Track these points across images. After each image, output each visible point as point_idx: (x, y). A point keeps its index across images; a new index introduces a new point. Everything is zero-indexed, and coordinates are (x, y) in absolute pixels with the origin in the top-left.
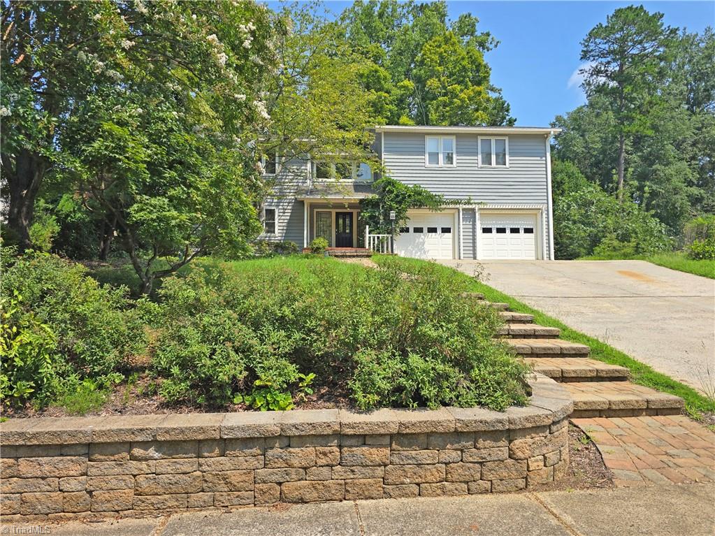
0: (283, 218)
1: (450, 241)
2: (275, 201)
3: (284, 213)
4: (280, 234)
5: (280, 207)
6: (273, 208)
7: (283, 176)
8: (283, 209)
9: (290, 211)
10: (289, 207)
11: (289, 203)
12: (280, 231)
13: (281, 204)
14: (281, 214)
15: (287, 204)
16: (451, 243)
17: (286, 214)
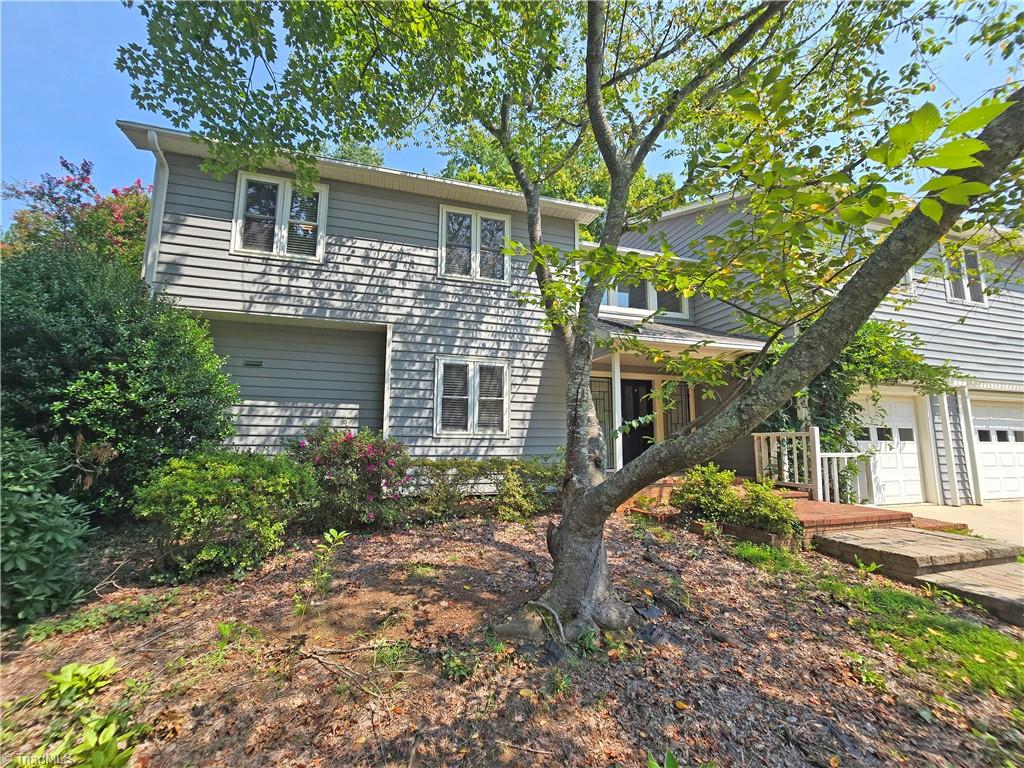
0: (523, 389)
1: (914, 460)
2: (506, 346)
3: (526, 377)
4: (516, 433)
5: (517, 363)
6: (497, 364)
7: (523, 286)
8: (524, 368)
9: (539, 374)
10: (537, 365)
11: (537, 353)
12: (516, 424)
13: (519, 355)
14: (519, 381)
15: (531, 356)
16: (917, 465)
17: (530, 381)
